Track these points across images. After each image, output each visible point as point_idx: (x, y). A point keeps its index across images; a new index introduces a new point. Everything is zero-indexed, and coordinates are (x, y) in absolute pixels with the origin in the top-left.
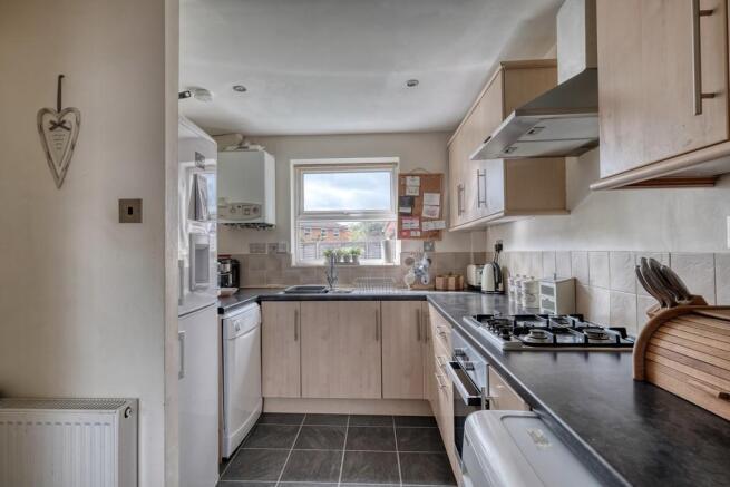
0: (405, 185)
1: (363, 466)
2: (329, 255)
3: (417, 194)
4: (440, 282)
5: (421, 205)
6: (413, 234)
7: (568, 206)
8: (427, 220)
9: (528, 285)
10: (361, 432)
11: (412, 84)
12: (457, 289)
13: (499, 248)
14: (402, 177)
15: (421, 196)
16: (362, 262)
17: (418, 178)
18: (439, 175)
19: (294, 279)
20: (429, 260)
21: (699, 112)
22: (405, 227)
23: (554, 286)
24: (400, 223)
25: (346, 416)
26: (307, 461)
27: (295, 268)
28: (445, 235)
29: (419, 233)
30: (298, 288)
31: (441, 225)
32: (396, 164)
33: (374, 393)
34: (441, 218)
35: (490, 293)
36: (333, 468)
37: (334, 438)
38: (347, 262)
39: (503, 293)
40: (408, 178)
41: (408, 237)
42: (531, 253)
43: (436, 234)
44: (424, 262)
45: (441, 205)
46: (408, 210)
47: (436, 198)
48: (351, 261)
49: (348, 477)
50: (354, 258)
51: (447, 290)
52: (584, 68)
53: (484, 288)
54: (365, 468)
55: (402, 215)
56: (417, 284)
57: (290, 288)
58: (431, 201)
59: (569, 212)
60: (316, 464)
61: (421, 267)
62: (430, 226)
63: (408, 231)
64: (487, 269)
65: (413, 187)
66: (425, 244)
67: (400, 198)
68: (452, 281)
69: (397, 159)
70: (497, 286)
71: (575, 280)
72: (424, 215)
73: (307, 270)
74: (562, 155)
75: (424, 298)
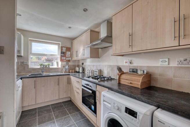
0: (62, 49)
1: (59, 114)
2: (41, 65)
3: (65, 51)
4: (71, 71)
5: (66, 54)
6: (64, 60)
7: (99, 57)
8: (67, 57)
9: (91, 71)
10: (55, 107)
11: (70, 28)
12: (74, 72)
13: (83, 64)
14: (62, 47)
15: (66, 52)
16: (51, 67)
17: (65, 48)
18: (70, 48)
19: (30, 72)
20: (68, 66)
21: (129, 47)
22: (62, 59)
23: (97, 71)
24: (61, 58)
25: (49, 105)
26: (43, 118)
27: (30, 69)
28: (71, 61)
29: (65, 60)
30: (32, 74)
31: (70, 59)
32: (60, 44)
33: (57, 98)
34: (70, 57)
35: (81, 73)
36: (52, 117)
37: (49, 111)
38: (46, 67)
39: (84, 73)
40: (63, 48)
41: (63, 61)
42: (91, 65)
43: (69, 61)
44: (67, 67)
45: (70, 55)
46: (63, 55)
47: (69, 52)
48: (48, 66)
49: (57, 118)
50: (49, 66)
51: (72, 73)
52: (106, 35)
53: (80, 72)
54: (60, 115)
55: (61, 56)
56: (66, 72)
57: (30, 74)
58: (68, 53)
59: (99, 58)
60: (47, 118)
61: (67, 68)
62: (68, 59)
63: (63, 60)
64: (81, 68)
65: (64, 50)
66: (67, 63)
67: (61, 52)
68: (73, 71)
69: (60, 43)
70: (83, 71)
71: (101, 70)
72: (67, 56)
73: (34, 69)
74: (98, 48)
75: (69, 75)
